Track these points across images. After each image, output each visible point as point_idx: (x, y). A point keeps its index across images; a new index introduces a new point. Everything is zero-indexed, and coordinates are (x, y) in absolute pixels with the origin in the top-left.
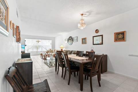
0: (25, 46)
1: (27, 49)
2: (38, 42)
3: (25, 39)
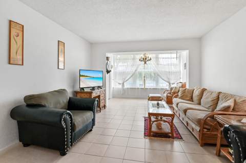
0: (108, 72)
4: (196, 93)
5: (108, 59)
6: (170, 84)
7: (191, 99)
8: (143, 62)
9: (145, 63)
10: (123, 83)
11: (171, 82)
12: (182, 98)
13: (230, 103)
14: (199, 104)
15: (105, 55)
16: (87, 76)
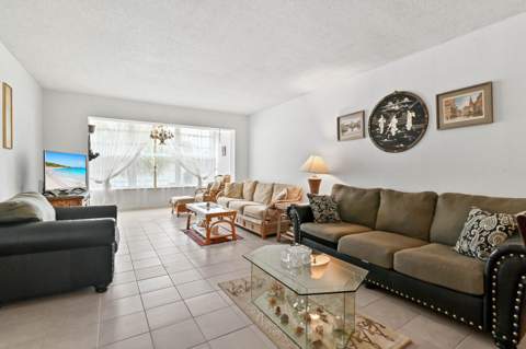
0: (92, 157)
1: (102, 178)
2: (163, 138)
3: (92, 121)
4: (247, 188)
5: (91, 129)
6: (200, 178)
7: (242, 197)
8: (158, 141)
9: (162, 142)
10: (108, 180)
11: (202, 176)
12: (229, 196)
13: (284, 192)
14: (252, 200)
15: (87, 121)
16: (58, 166)
